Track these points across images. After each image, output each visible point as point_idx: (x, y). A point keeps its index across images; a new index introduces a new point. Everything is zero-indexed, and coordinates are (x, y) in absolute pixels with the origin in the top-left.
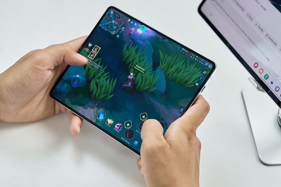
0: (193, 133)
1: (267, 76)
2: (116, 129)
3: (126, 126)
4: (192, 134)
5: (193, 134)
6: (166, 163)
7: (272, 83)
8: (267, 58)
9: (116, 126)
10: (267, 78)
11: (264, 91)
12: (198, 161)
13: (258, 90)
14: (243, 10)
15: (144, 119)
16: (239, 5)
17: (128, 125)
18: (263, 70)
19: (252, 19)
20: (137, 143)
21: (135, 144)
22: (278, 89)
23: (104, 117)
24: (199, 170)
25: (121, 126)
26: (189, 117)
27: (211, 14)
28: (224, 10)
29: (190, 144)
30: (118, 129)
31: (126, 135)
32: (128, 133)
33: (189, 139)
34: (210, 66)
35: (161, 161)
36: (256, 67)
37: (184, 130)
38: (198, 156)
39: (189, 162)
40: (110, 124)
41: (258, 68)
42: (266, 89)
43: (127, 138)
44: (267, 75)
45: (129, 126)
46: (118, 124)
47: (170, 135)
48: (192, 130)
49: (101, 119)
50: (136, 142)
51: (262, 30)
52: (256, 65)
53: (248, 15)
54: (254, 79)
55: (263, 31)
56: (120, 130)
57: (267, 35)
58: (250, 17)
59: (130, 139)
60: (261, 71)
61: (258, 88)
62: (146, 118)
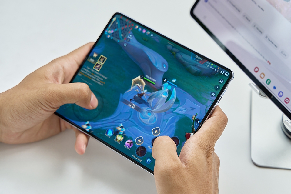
0: (211, 149)
1: (269, 81)
2: (127, 146)
3: (138, 143)
4: (210, 151)
5: (212, 151)
6: (183, 186)
7: (275, 88)
8: (268, 62)
9: (126, 143)
10: (269, 83)
11: (266, 97)
12: (217, 180)
13: (260, 96)
14: (239, 11)
15: (157, 134)
16: (234, 6)
17: (139, 141)
18: (264, 75)
19: (249, 21)
20: (150, 160)
21: (148, 161)
22: (281, 94)
23: (113, 133)
24: (218, 189)
25: (132, 143)
26: (207, 132)
27: (205, 17)
28: (218, 12)
29: (209, 163)
30: (128, 147)
31: (138, 152)
32: (139, 150)
33: (208, 156)
34: (227, 74)
35: (177, 184)
36: (256, 72)
37: (202, 147)
38: (217, 174)
39: (208, 182)
40: (120, 141)
41: (259, 73)
42: (269, 95)
43: (139, 156)
44: (268, 79)
45: (140, 143)
46: (128, 141)
47: (186, 153)
48: (210, 146)
49: (109, 136)
50: (148, 159)
51: (260, 31)
52: (257, 70)
53: (244, 16)
54: (255, 84)
55: (261, 33)
56: (131, 147)
57: (266, 37)
58: (247, 18)
59: (142, 156)
60: (262, 76)
61: (260, 94)
62: (158, 133)
